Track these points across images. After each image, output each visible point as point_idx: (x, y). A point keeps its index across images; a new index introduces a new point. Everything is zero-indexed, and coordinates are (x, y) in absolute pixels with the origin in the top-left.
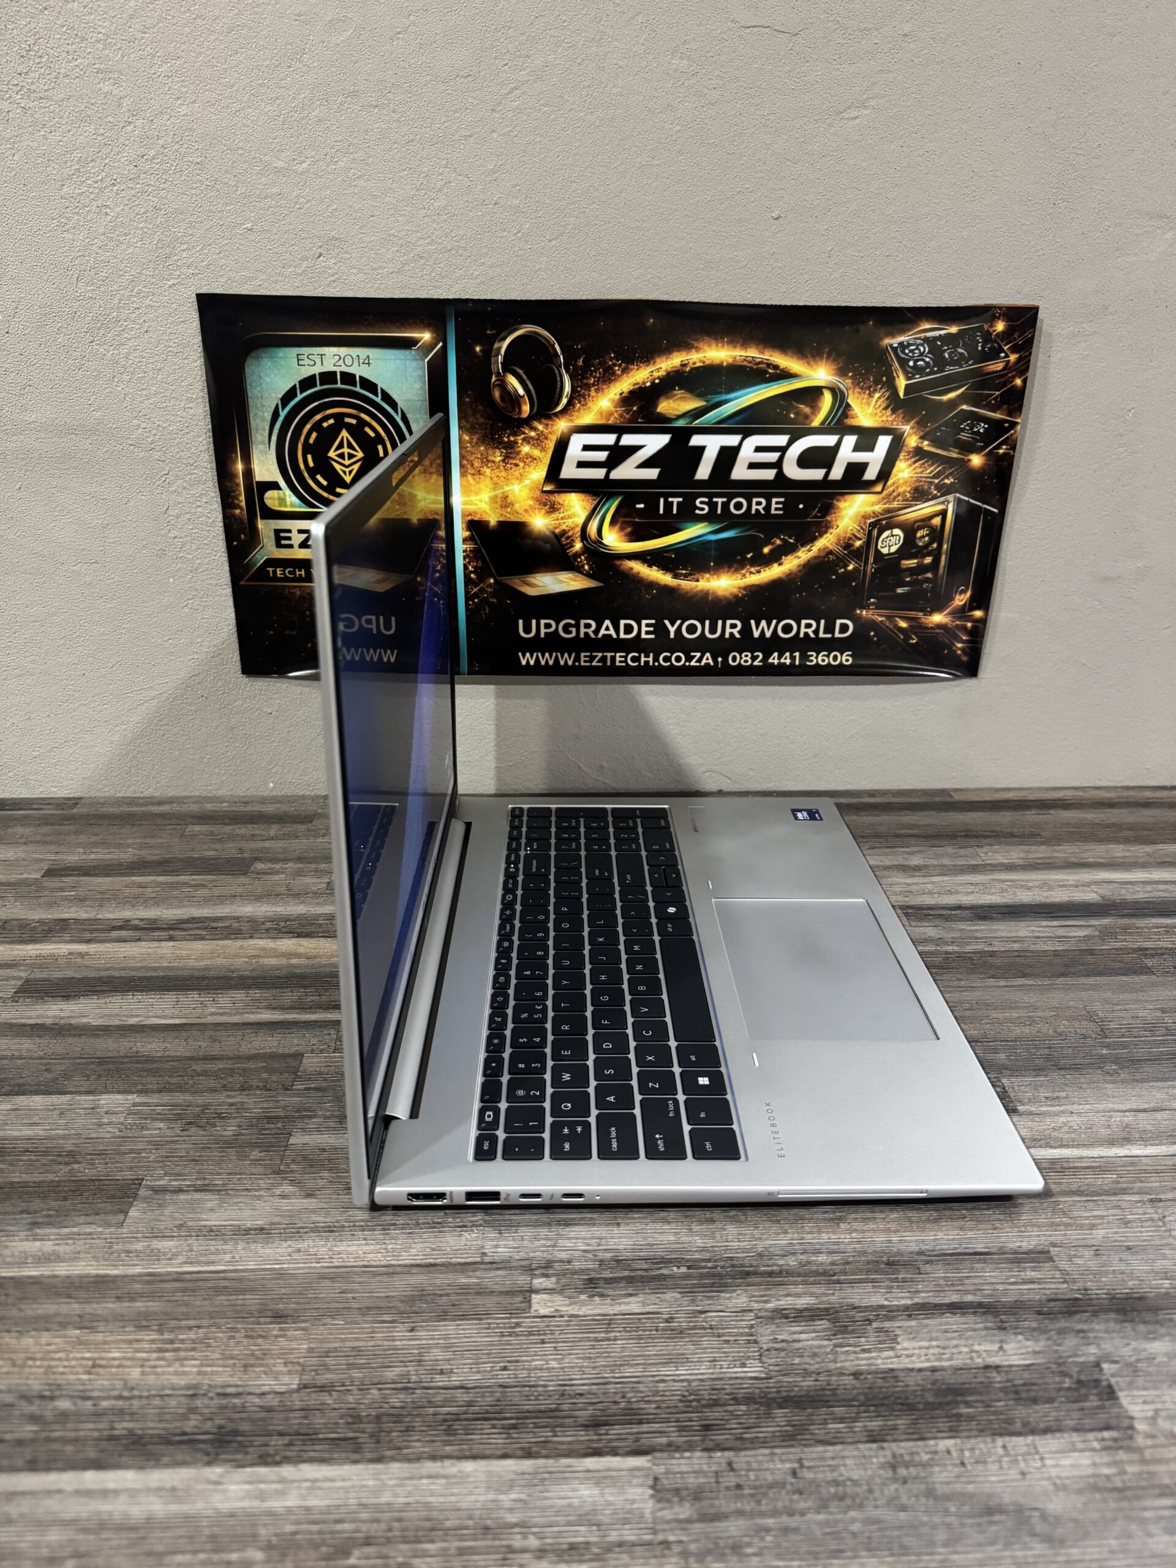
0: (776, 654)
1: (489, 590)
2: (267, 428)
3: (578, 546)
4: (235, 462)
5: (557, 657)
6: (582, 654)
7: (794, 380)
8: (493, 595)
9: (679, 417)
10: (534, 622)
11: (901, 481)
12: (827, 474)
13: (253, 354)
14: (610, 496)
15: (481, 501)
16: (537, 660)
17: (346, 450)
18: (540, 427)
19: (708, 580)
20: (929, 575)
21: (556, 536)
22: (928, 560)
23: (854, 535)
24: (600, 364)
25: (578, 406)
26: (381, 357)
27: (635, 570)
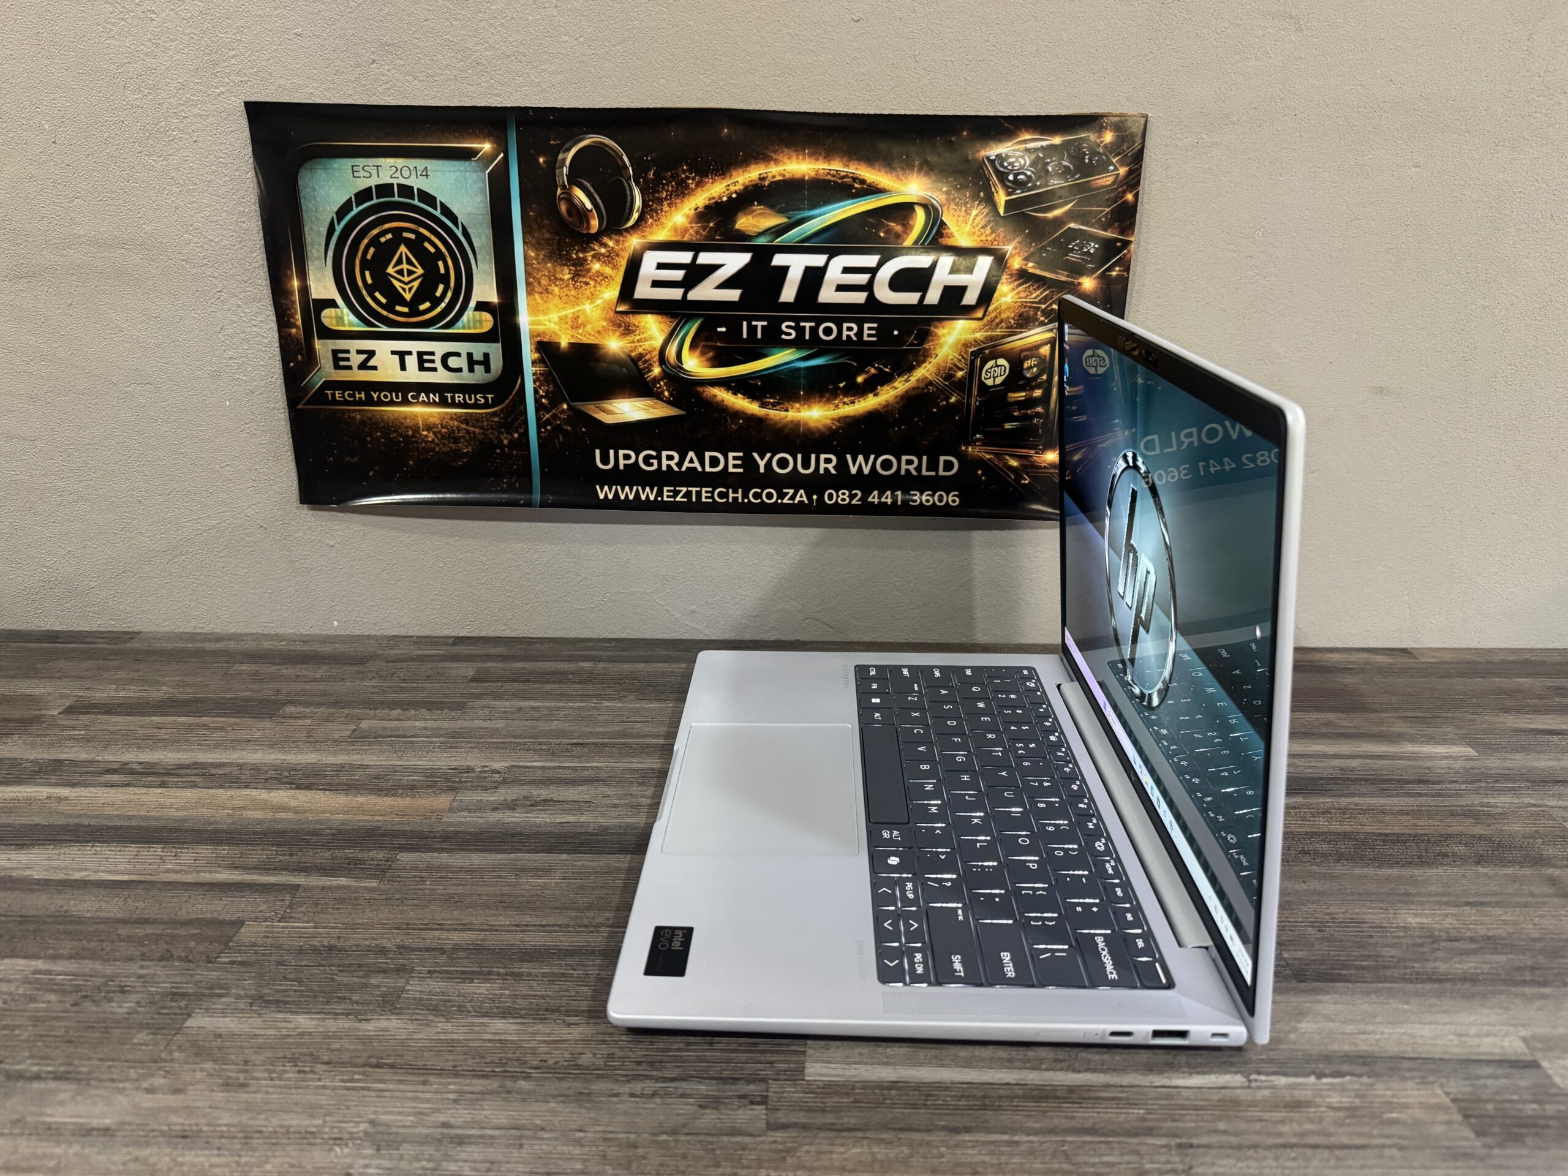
0: (876, 493)
1: (562, 416)
2: (323, 243)
3: (657, 371)
4: (290, 278)
5: (637, 490)
6: (665, 489)
7: (883, 196)
8: (567, 421)
9: (760, 234)
10: (612, 452)
11: (1004, 307)
12: (923, 298)
13: (307, 165)
14: (689, 318)
15: (550, 321)
16: (616, 494)
17: (405, 266)
18: (611, 244)
19: (799, 410)
20: (1039, 409)
21: (632, 360)
23: (955, 365)
24: (672, 177)
25: (650, 220)
26: (440, 168)
27: (719, 398)
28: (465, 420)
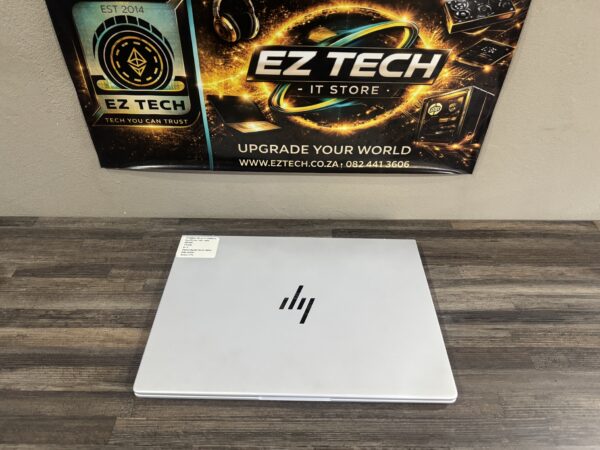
0: (370, 162)
1: (222, 129)
2: (92, 47)
3: (267, 109)
4: (77, 65)
5: (259, 162)
6: (272, 161)
7: (388, 23)
9: (322, 42)
10: (246, 145)
11: (444, 79)
12: (403, 74)
13: (76, 5)
14: (283, 84)
15: (213, 85)
16: (249, 163)
17: (137, 59)
18: (243, 47)
19: (336, 127)
20: (453, 126)
21: (255, 104)
22: (454, 119)
23: (416, 106)
24: (276, 12)
25: (264, 35)
26: (149, 7)
27: (298, 121)
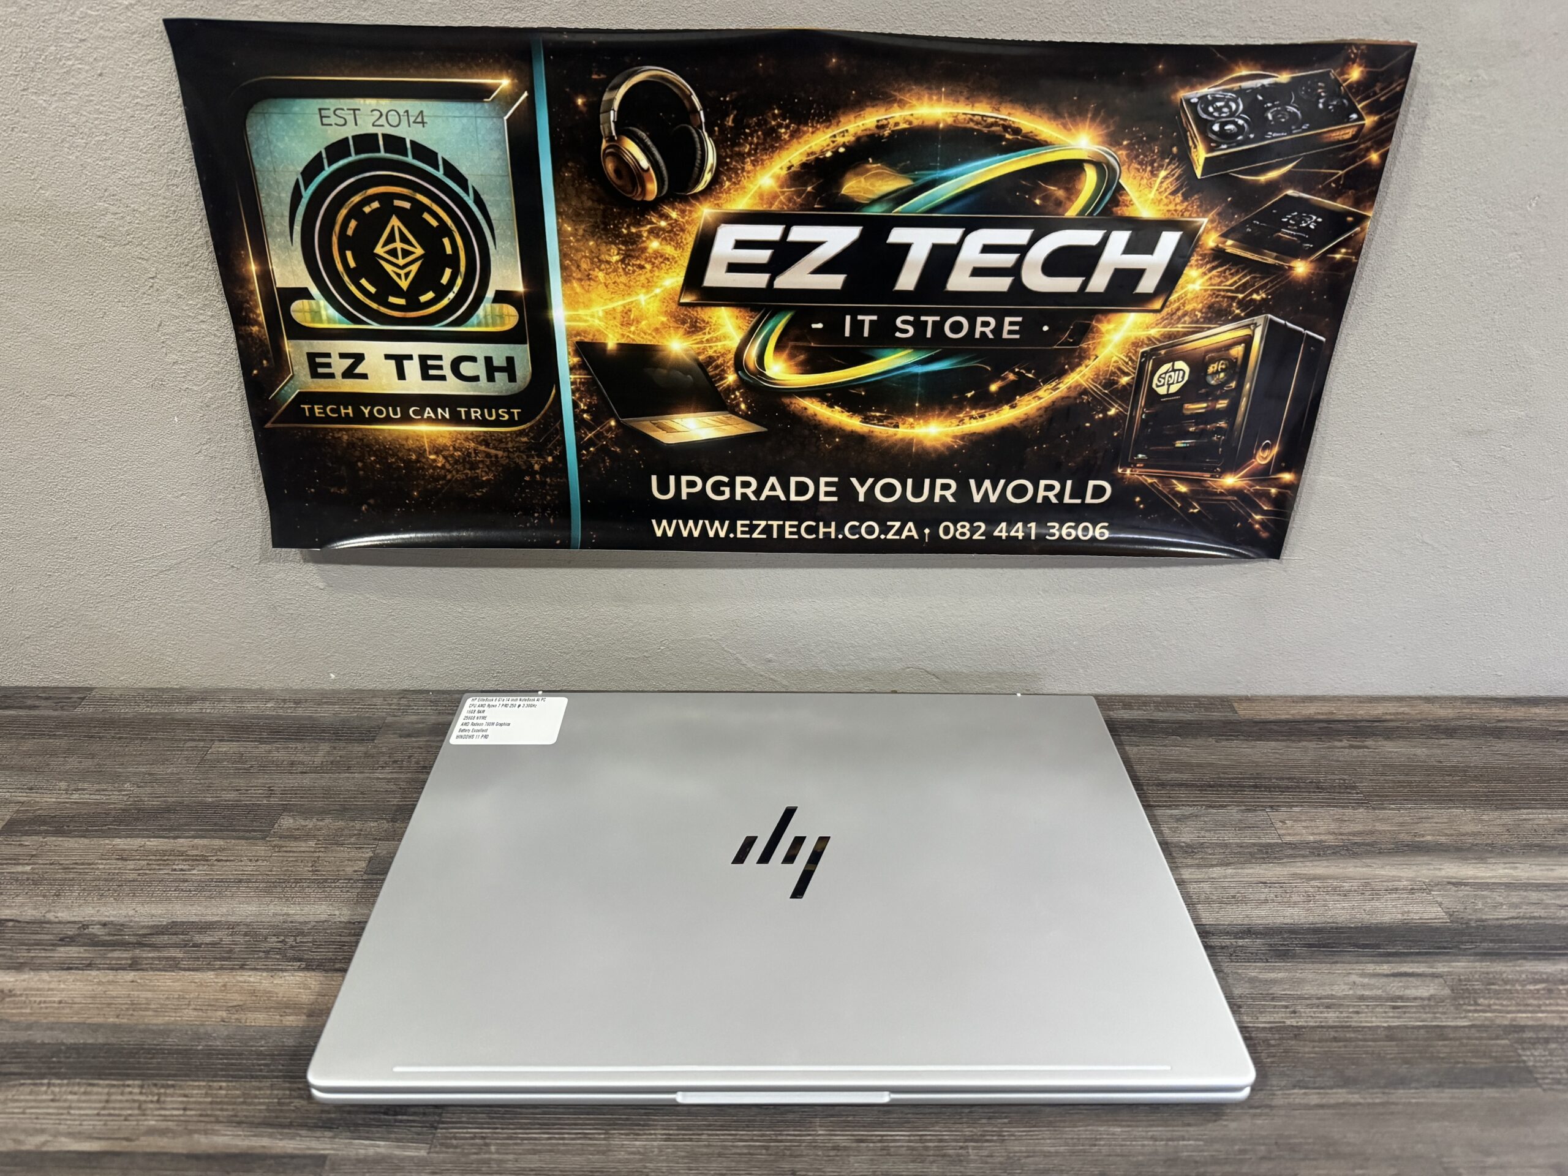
0: (1004, 525)
1: (609, 435)
2: (287, 213)
3: (731, 378)
4: (245, 261)
5: (704, 526)
6: (739, 523)
7: (1042, 150)
8: (616, 442)
9: (874, 202)
10: (672, 478)
11: (1189, 296)
12: (1085, 285)
13: (258, 107)
14: (775, 312)
15: (593, 316)
16: (678, 530)
17: (398, 245)
18: (674, 215)
19: (912, 426)
20: (1222, 424)
21: (700, 364)
22: (1222, 404)
23: (1119, 369)
24: (758, 124)
25: (727, 184)
26: (440, 113)
27: (810, 412)
28: (485, 440)
